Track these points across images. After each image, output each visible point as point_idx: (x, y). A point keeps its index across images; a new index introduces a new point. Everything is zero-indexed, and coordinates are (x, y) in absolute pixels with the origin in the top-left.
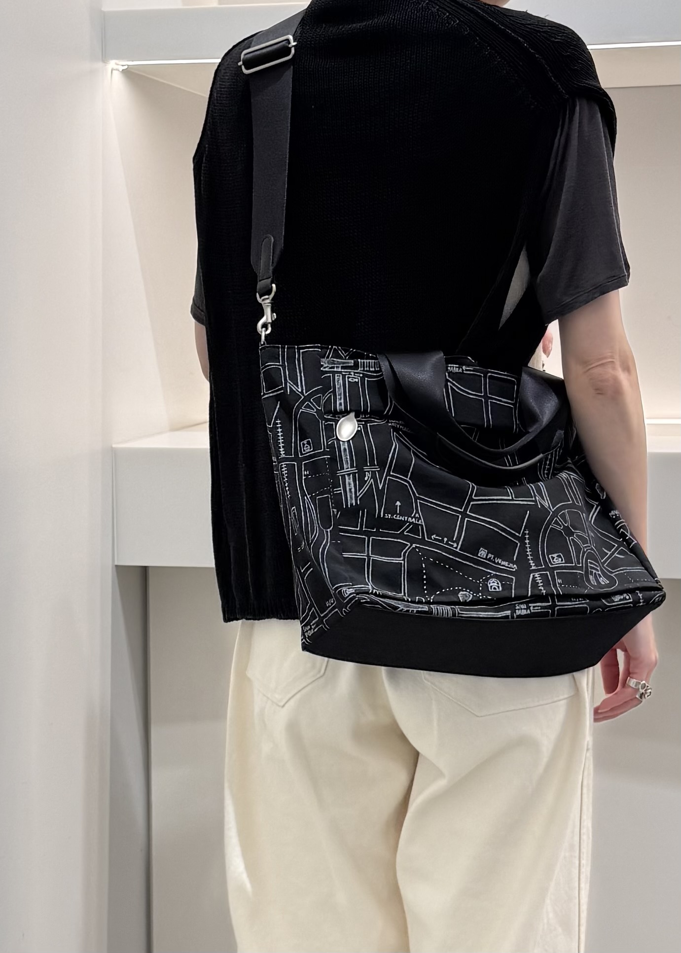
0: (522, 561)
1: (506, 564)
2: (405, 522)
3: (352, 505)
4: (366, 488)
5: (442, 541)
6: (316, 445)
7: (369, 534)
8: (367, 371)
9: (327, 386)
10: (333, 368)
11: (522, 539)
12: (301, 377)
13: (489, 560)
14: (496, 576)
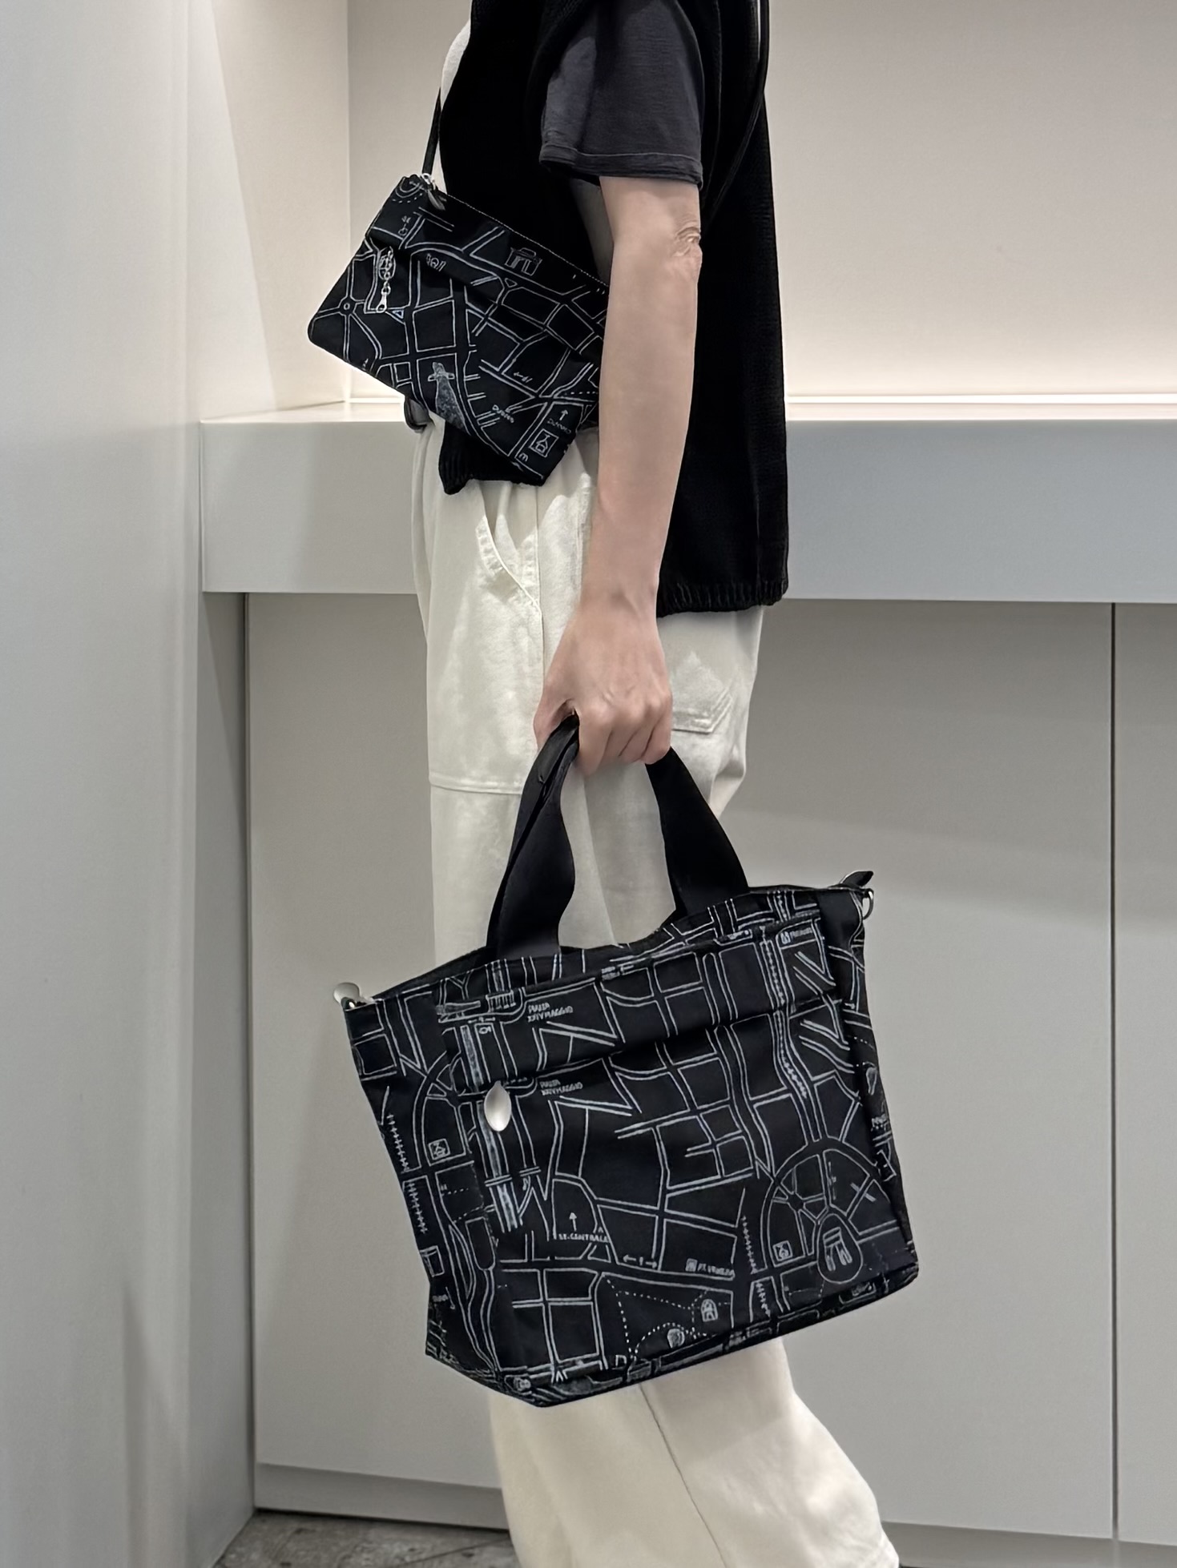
0: (741, 1265)
1: (720, 1271)
2: (587, 1242)
3: (513, 1227)
4: (526, 1201)
5: (637, 1264)
6: (455, 1147)
7: (541, 1266)
8: (500, 1011)
9: (453, 1048)
10: (453, 1016)
11: (739, 1232)
12: (415, 1042)
13: (701, 1272)
14: (710, 1295)
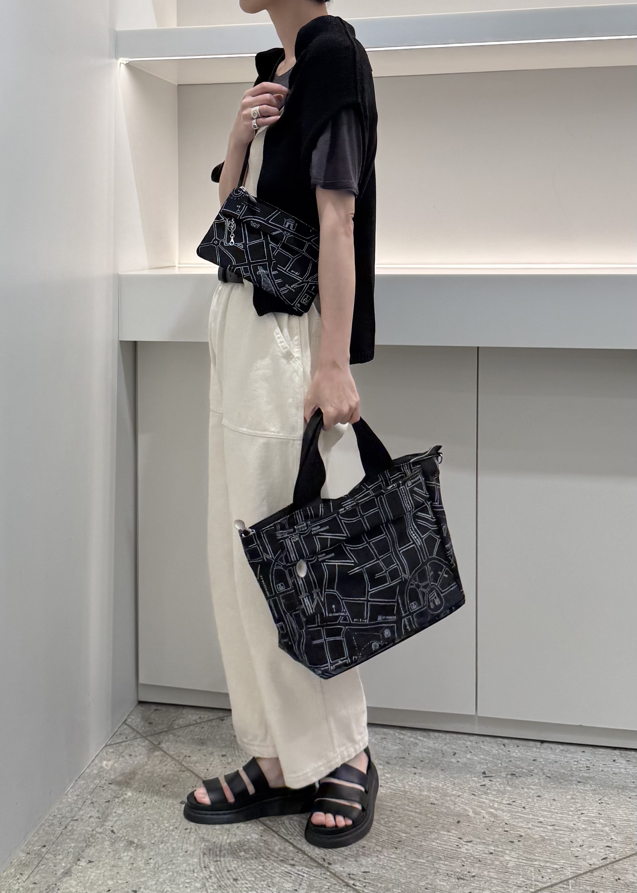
0: (398, 613)
2: (339, 616)
3: (311, 613)
4: (315, 602)
5: (359, 621)
6: (287, 586)
7: (322, 627)
8: (301, 531)
9: (282, 547)
10: (283, 536)
11: (397, 602)
12: (269, 548)
14: (387, 627)
